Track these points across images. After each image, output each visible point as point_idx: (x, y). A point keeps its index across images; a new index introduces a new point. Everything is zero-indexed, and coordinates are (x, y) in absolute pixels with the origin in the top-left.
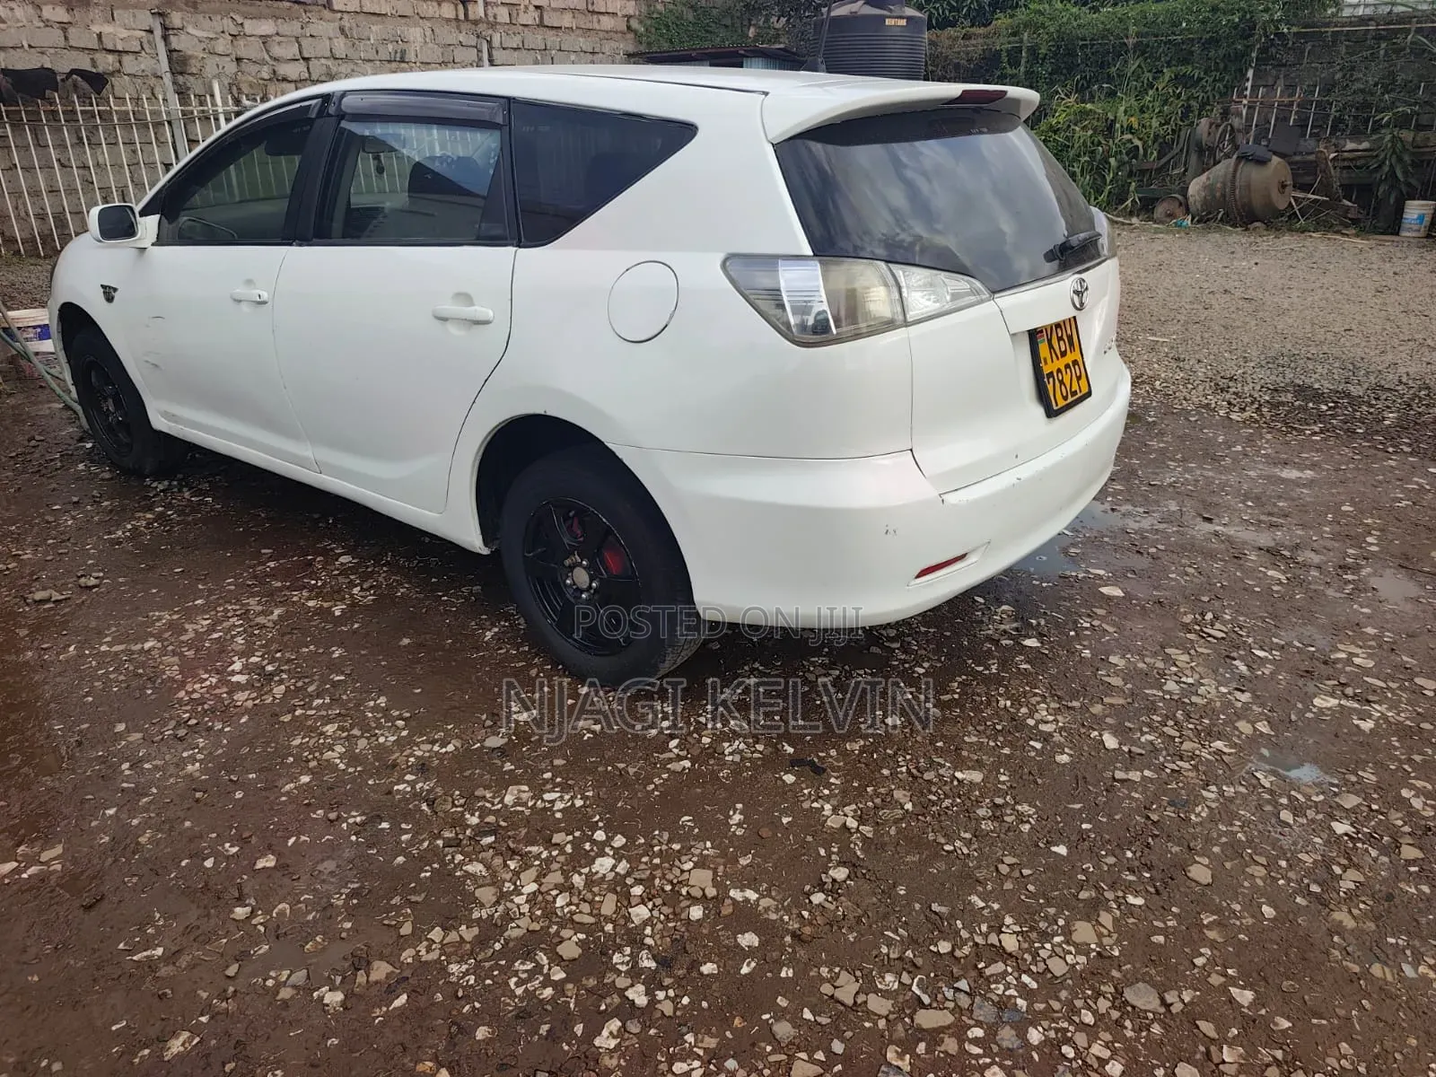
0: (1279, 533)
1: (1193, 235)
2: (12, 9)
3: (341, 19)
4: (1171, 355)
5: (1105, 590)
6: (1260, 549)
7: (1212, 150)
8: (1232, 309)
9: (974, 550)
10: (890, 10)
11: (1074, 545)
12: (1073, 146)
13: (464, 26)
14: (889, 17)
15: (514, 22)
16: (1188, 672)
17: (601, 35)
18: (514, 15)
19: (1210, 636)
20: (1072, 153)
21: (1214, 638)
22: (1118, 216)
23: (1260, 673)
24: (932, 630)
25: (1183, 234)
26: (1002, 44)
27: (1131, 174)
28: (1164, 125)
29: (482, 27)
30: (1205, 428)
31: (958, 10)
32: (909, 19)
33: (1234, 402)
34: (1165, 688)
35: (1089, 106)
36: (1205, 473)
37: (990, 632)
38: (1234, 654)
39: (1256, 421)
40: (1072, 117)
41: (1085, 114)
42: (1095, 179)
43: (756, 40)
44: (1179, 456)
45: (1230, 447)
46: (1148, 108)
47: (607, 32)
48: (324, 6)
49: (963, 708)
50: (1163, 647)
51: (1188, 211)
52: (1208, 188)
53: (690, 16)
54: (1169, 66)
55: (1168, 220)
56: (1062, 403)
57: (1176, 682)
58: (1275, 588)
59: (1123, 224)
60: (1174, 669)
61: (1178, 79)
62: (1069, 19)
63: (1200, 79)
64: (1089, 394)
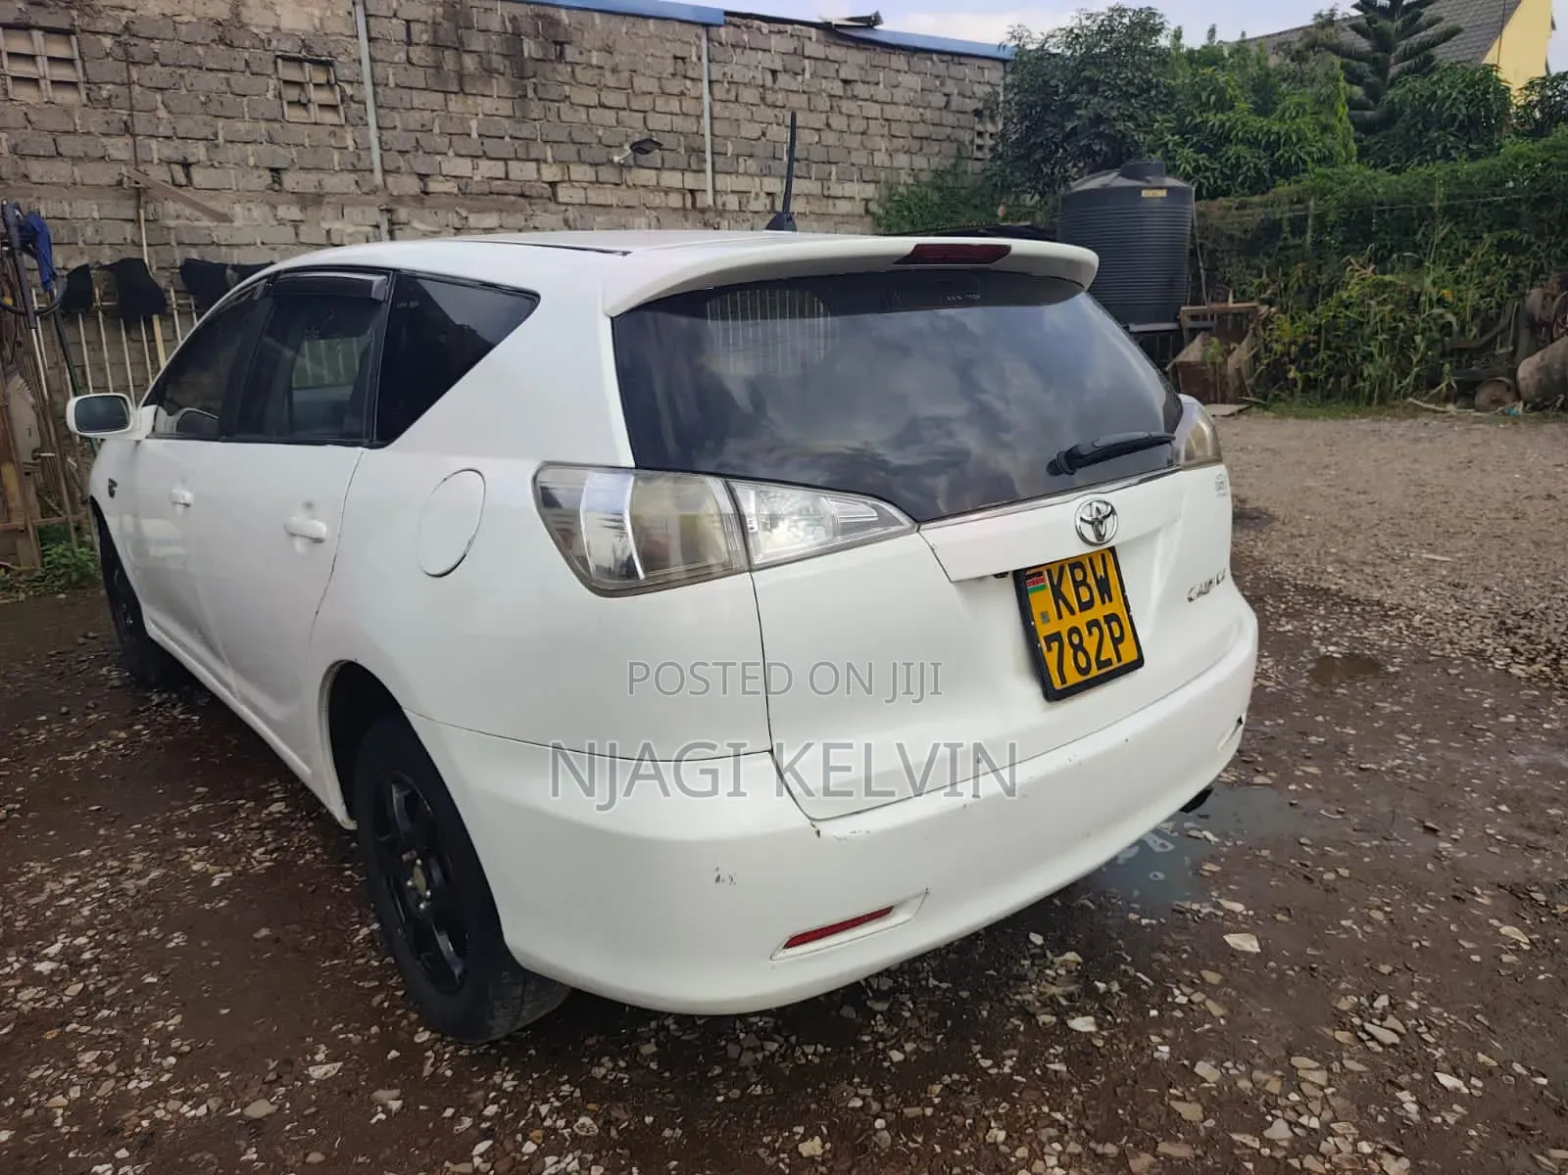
0: (1537, 861)
1: (1522, 425)
2: (249, 210)
3: (566, 210)
4: (1449, 580)
5: (1232, 939)
6: (1500, 887)
7: (1549, 326)
8: (1554, 520)
9: (902, 904)
10: (1148, 181)
11: (1213, 859)
12: (1368, 322)
13: (692, 215)
14: (1145, 188)
15: (744, 209)
16: (1315, 1106)
17: (837, 219)
18: (744, 201)
19: (1373, 1038)
20: (1368, 330)
21: (1381, 1044)
22: (1430, 402)
23: (1438, 1120)
24: (944, 985)
25: (1509, 425)
26: (1283, 212)
27: (1443, 355)
28: (1486, 297)
29: (709, 216)
30: (1468, 686)
31: (1232, 178)
32: (1170, 189)
33: (1521, 649)
34: (1267, 1133)
35: (1388, 278)
36: (1450, 756)
37: (1029, 997)
38: (1404, 1079)
39: (1548, 679)
40: (1367, 290)
41: (1386, 286)
42: (1398, 360)
43: (1005, 219)
44: (1417, 726)
45: (1498, 715)
46: (1464, 278)
47: (843, 216)
48: (550, 199)
49: (929, 1135)
50: (1290, 1054)
51: (1518, 397)
52: (1545, 370)
53: (936, 197)
54: (1490, 230)
55: (1493, 407)
56: (1073, 677)
57: (1290, 1123)
58: (1506, 958)
59: (1435, 411)
60: (1294, 1097)
61: (1502, 246)
62: (1362, 183)
63: (1529, 244)
64: (1139, 663)
